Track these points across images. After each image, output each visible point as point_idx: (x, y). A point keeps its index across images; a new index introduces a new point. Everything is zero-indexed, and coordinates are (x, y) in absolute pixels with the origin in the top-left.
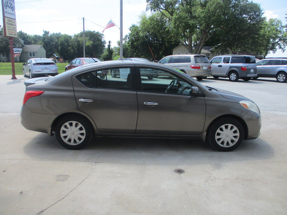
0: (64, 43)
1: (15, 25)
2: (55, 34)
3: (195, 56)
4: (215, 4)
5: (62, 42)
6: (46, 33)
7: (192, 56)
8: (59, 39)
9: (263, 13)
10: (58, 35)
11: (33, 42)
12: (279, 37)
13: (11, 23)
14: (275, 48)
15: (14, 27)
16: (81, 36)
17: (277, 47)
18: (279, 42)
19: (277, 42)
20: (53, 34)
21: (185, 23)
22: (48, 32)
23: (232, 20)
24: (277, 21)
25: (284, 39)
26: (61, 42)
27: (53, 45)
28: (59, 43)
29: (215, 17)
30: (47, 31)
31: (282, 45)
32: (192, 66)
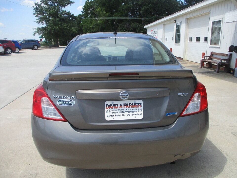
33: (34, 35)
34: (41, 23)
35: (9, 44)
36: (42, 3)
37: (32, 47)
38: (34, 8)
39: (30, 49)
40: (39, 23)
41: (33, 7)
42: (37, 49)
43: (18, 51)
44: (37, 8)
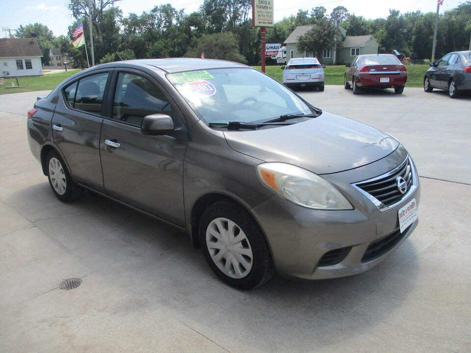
0: (423, 29)
1: (270, 8)
2: (410, 14)
5: (420, 27)
6: (394, 14)
8: (416, 23)
10: (415, 14)
11: (370, 31)
13: (264, 5)
15: (268, 10)
16: (458, 13)
20: (406, 15)
22: (398, 12)
26: (417, 28)
27: (403, 34)
28: (414, 29)
30: (396, 10)
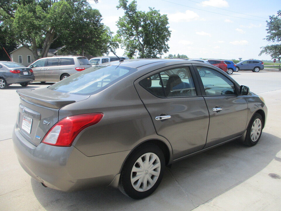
3: (78, 58)
4: (62, 5)
7: (75, 58)
9: (101, 19)
12: (110, 42)
14: (108, 51)
17: (109, 50)
18: (110, 46)
19: (109, 46)
21: (30, 23)
23: (79, 24)
24: (106, 28)
25: (113, 43)
29: (62, 19)
31: (113, 48)
32: (77, 69)
33: (260, 54)
34: (271, 40)
35: (221, 65)
36: (278, 16)
37: (253, 68)
38: (268, 23)
39: (251, 71)
40: (269, 40)
41: (267, 21)
42: (259, 71)
43: (231, 73)
44: (271, 22)
